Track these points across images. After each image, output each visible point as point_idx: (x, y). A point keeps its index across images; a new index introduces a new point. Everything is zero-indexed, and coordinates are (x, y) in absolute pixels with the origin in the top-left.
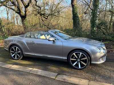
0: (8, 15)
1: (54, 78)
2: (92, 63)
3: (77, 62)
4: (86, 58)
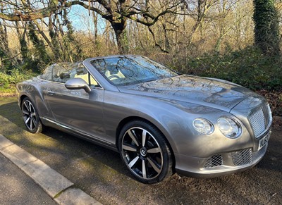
0: (96, 26)
1: (53, 196)
2: (176, 167)
3: (138, 157)
4: (158, 150)
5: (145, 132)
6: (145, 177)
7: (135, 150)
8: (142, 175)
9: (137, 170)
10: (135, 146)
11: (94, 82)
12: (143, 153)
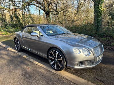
2: (67, 65)
3: (54, 61)
4: (61, 59)
5: (57, 53)
6: (56, 68)
7: (53, 59)
8: (55, 67)
9: (54, 65)
10: (53, 57)
11: (41, 34)
12: (56, 60)
